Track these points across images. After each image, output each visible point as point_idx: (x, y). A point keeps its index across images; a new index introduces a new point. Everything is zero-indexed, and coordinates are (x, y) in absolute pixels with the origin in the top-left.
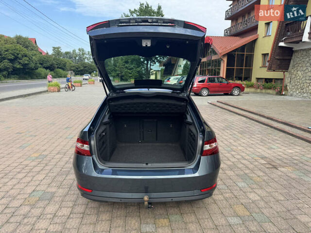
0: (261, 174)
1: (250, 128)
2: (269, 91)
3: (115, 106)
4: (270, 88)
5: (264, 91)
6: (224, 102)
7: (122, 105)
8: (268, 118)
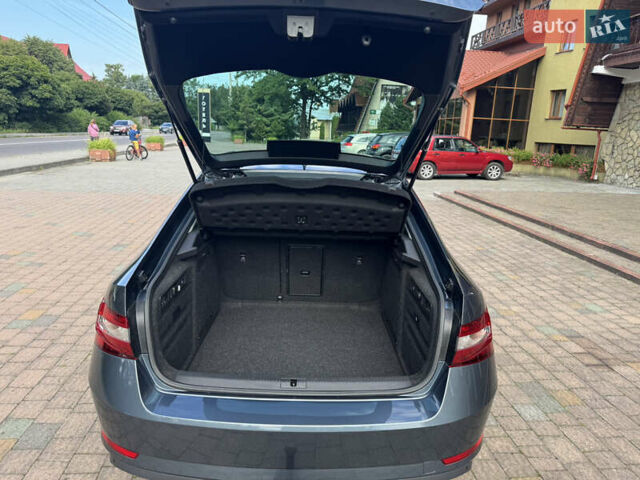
0: (574, 382)
1: (532, 257)
2: (563, 172)
4: (566, 166)
5: (552, 171)
6: (469, 195)
8: (572, 235)
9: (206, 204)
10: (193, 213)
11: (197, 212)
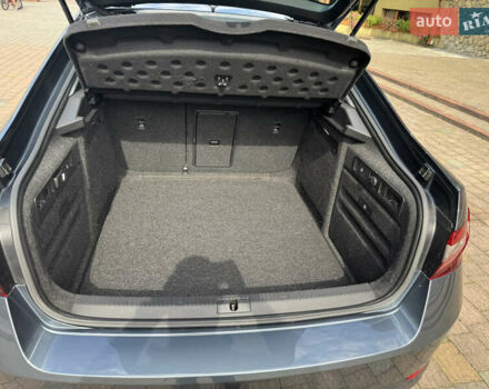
2: (406, 36)
3: (102, 66)
5: (397, 35)
7: (126, 63)
9: (89, 56)
10: (73, 70)
11: (78, 67)
